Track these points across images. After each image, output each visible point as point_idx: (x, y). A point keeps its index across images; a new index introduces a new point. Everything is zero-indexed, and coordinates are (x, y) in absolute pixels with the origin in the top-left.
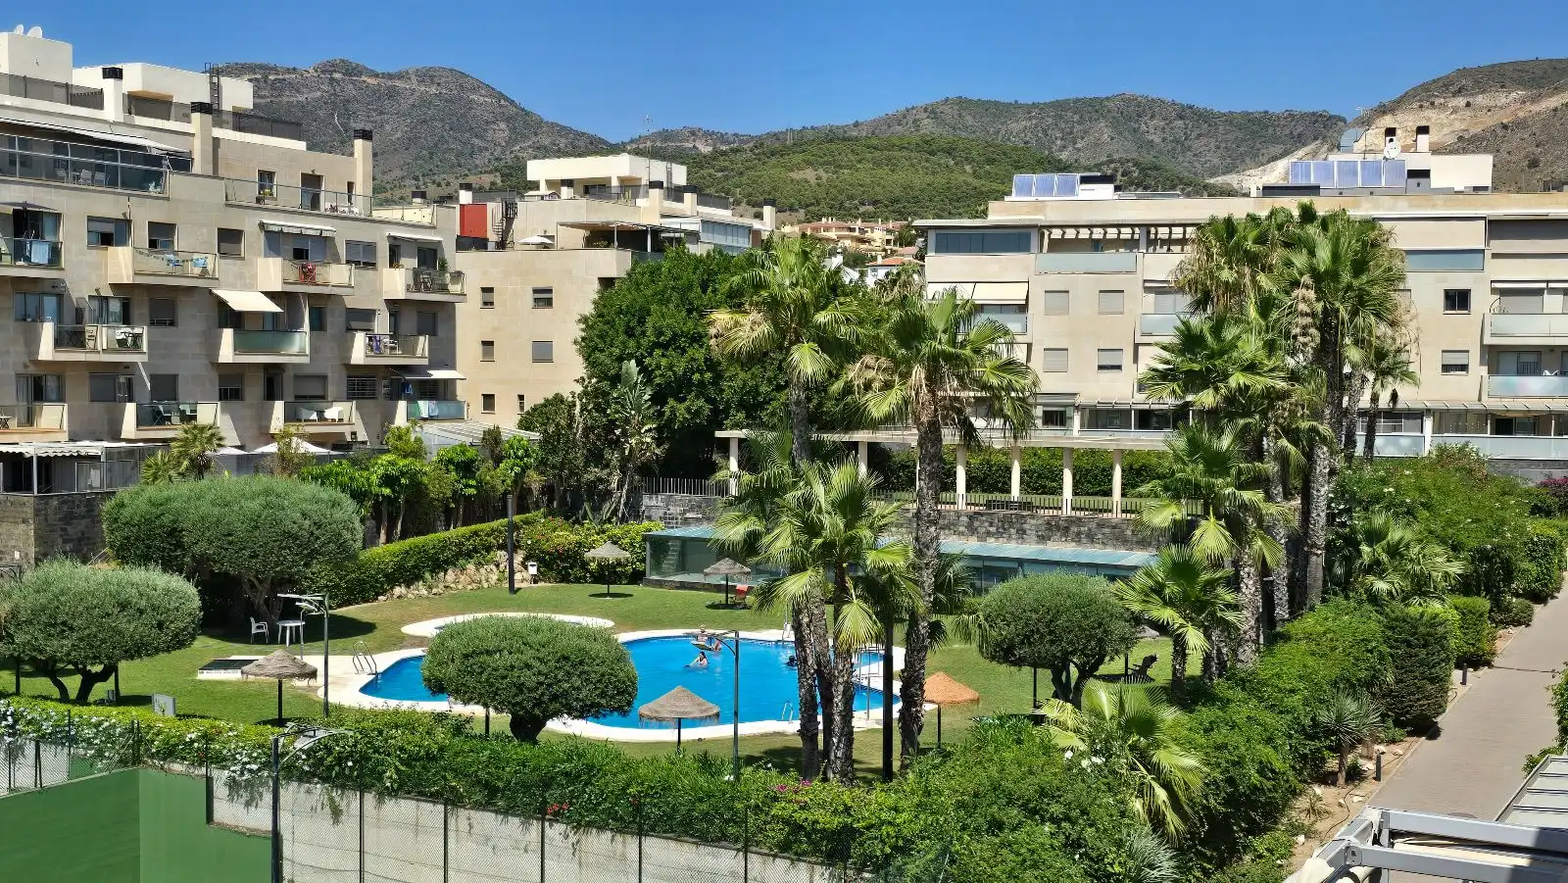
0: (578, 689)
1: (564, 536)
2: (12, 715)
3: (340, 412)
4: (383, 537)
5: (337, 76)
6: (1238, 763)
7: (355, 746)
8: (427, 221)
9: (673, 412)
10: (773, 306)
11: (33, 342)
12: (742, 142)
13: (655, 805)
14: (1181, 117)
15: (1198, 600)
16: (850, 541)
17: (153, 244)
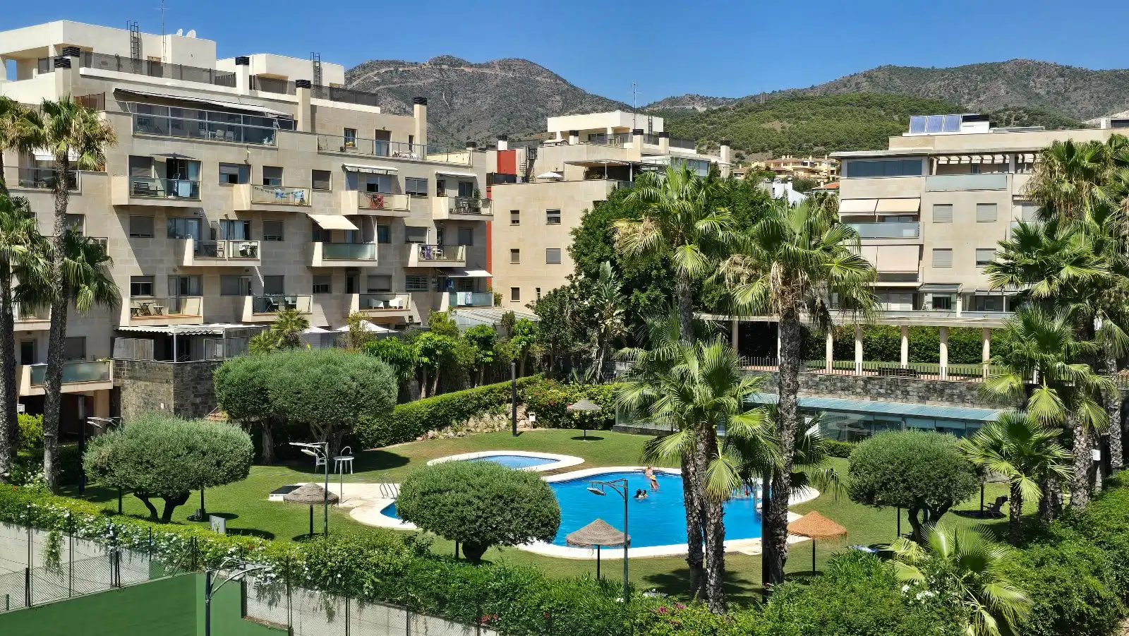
0: (510, 522)
1: (556, 393)
2: (113, 529)
3: (402, 302)
4: (423, 394)
5: (445, 67)
6: (1066, 593)
7: (343, 562)
8: (466, 162)
9: (637, 299)
10: (663, 216)
11: (180, 253)
12: (728, 103)
13: (562, 620)
14: (1062, 76)
15: (1030, 456)
16: (717, 407)
17: (266, 182)
